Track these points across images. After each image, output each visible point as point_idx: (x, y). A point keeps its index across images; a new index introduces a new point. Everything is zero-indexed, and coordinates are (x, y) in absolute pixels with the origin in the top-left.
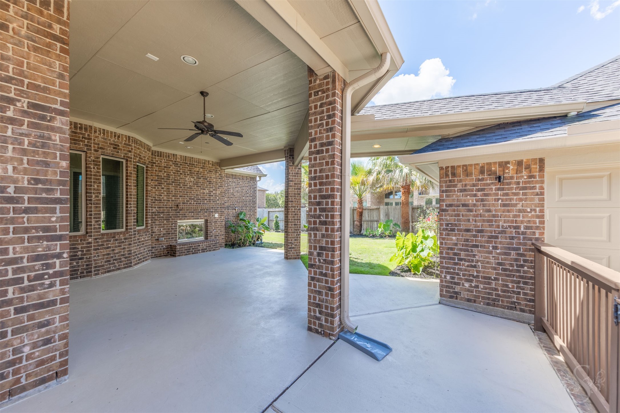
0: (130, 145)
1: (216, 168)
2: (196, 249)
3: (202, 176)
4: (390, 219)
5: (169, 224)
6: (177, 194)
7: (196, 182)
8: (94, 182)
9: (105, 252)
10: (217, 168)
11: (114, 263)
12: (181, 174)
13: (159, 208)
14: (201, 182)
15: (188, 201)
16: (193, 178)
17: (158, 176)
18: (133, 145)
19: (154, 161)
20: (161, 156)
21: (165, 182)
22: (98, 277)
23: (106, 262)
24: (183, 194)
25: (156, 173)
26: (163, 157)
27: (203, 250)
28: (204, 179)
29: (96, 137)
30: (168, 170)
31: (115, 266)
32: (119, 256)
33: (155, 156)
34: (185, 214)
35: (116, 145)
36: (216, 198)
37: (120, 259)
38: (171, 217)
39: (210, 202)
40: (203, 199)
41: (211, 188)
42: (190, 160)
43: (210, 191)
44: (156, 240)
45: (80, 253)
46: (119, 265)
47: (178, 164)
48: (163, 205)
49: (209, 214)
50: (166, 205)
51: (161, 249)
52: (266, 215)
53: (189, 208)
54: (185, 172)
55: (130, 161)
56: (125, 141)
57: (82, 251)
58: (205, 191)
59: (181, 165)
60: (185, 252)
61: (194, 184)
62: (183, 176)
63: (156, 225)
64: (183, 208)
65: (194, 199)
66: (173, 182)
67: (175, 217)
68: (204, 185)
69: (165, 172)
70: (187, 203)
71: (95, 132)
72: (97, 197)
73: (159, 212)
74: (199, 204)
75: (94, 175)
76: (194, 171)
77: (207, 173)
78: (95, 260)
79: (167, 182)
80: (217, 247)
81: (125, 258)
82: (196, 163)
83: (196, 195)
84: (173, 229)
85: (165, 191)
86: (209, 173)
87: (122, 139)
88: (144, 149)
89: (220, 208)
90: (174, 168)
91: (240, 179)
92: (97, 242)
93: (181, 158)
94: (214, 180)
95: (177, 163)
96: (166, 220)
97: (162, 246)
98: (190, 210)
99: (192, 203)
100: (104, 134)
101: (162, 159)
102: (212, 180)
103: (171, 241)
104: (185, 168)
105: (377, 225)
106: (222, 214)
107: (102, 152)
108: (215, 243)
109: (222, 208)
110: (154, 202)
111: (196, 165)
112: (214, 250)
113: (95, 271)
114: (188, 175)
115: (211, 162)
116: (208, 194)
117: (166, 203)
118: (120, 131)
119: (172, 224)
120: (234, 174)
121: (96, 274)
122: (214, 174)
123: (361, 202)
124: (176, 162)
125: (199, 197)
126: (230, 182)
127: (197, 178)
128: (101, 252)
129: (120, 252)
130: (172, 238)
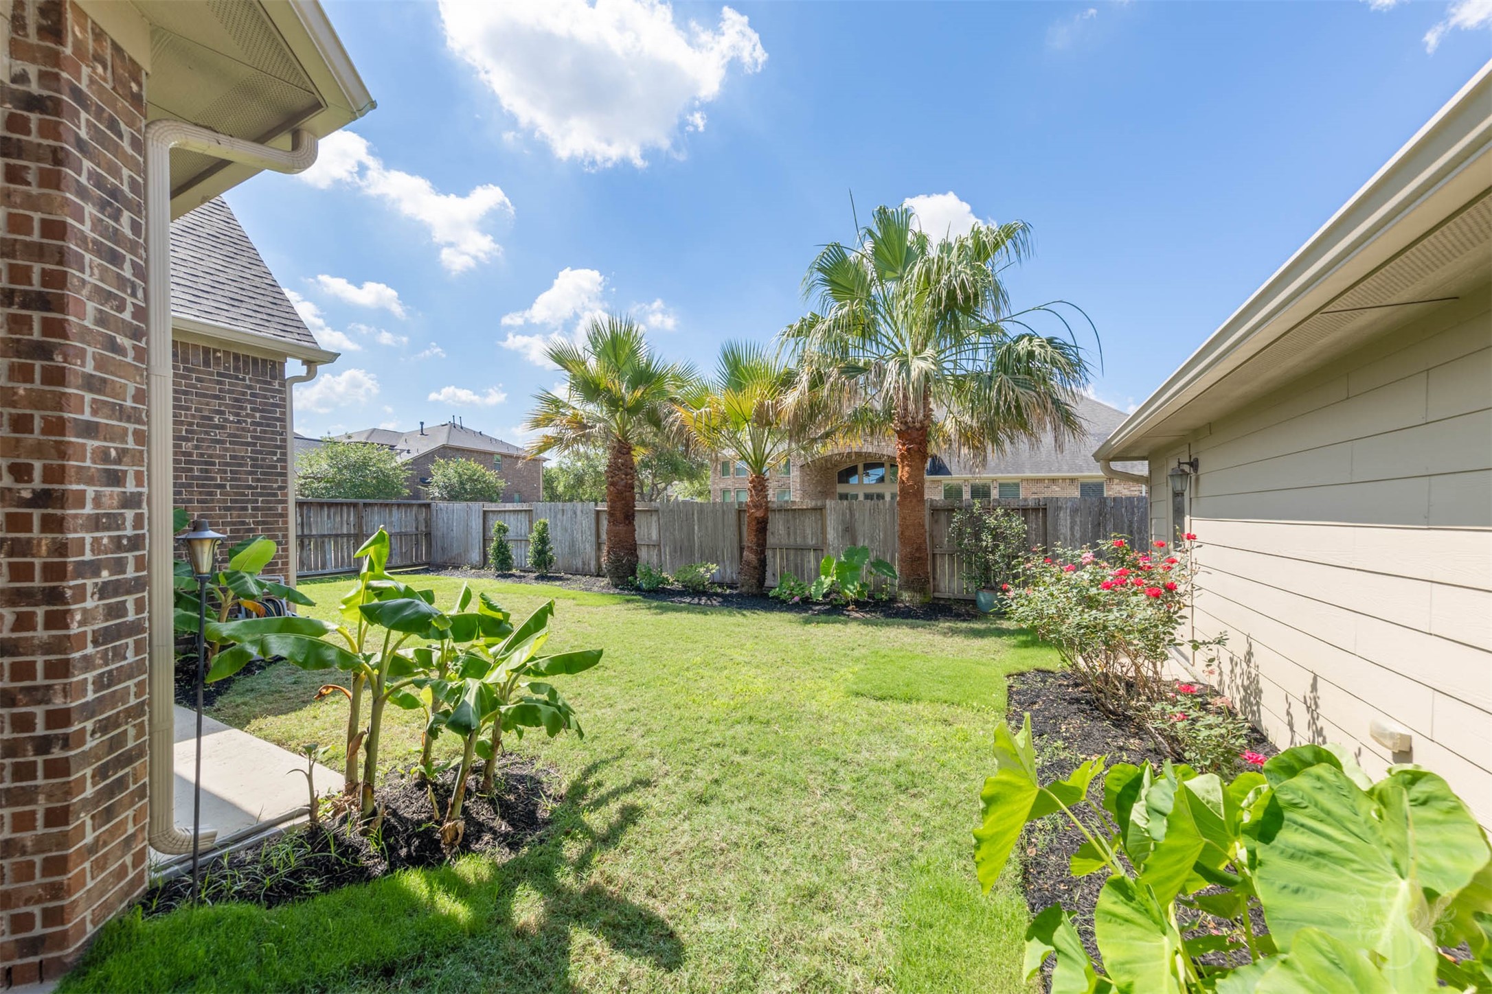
4: (860, 544)
52: (476, 524)
105: (818, 561)
123: (760, 484)
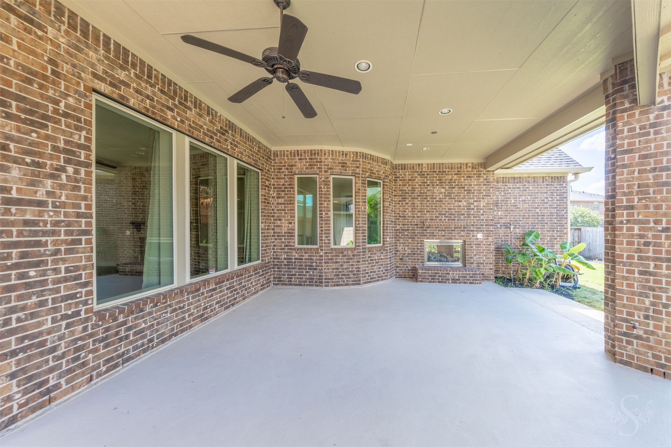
0: (358, 161)
1: (479, 171)
2: (444, 277)
3: (458, 185)
5: (415, 243)
6: (424, 209)
7: (448, 193)
8: (325, 201)
9: (335, 266)
10: (481, 171)
11: (343, 278)
12: (428, 185)
13: (404, 225)
14: (455, 193)
15: (438, 217)
16: (444, 188)
17: (402, 190)
18: (361, 160)
19: (398, 176)
20: (405, 169)
21: (410, 196)
22: (327, 288)
23: (335, 275)
24: (431, 209)
25: (400, 188)
26: (408, 169)
27: (455, 281)
28: (459, 188)
29: (326, 159)
30: (413, 183)
31: (344, 281)
32: (347, 272)
33: (399, 169)
34: (433, 233)
35: (344, 163)
36: (479, 212)
37: (348, 275)
38: (416, 235)
39: (468, 217)
40: (458, 215)
41: (470, 199)
42: (440, 167)
43: (470, 204)
44: (400, 259)
45: (314, 264)
46: (347, 281)
47: (424, 175)
48: (408, 222)
49: (468, 233)
50: (411, 222)
51: (405, 270)
53: (438, 225)
54: (433, 183)
55: (358, 177)
56: (353, 157)
57: (316, 263)
58: (461, 204)
59: (428, 174)
60: (428, 279)
61: (445, 196)
62: (430, 188)
63: (400, 243)
64: (430, 225)
65: (445, 214)
66: (418, 196)
67: (421, 236)
68: (460, 196)
69: (409, 185)
70: (436, 220)
71: (325, 154)
72: (327, 214)
73: (403, 230)
74: (452, 220)
75: (325, 194)
76: (445, 180)
77: (464, 180)
78: (325, 273)
79: (411, 196)
80: (476, 280)
81: (354, 275)
82: (448, 170)
83: (449, 209)
84: (419, 249)
85: (410, 206)
86: (468, 180)
87: (350, 156)
88: (378, 163)
89: (486, 225)
90: (420, 180)
91: (529, 182)
92: (327, 256)
93: (428, 167)
94: (476, 188)
95: (423, 173)
96: (411, 238)
97: (407, 267)
98: (441, 228)
99: (443, 219)
100: (332, 155)
101: (406, 172)
102: (472, 188)
103: (416, 262)
104: (433, 177)
106: (490, 233)
107: (331, 172)
108: (473, 274)
109: (489, 225)
110: (398, 219)
111: (448, 172)
112: (472, 283)
113: (325, 282)
114: (437, 185)
115: (470, 165)
116: (466, 206)
117: (411, 220)
118: (346, 149)
119: (418, 243)
120: (516, 176)
121: (326, 286)
122: (475, 180)
124: (421, 172)
125: (452, 212)
126: (510, 188)
127: (450, 188)
128: (331, 266)
129: (348, 268)
130: (418, 259)
